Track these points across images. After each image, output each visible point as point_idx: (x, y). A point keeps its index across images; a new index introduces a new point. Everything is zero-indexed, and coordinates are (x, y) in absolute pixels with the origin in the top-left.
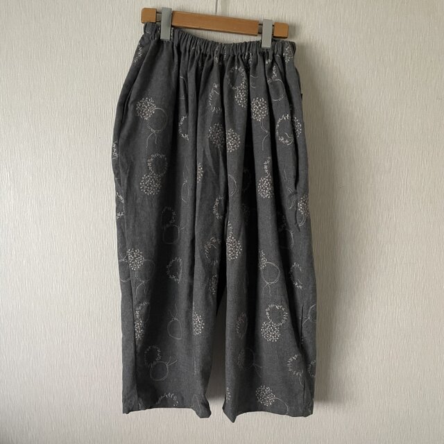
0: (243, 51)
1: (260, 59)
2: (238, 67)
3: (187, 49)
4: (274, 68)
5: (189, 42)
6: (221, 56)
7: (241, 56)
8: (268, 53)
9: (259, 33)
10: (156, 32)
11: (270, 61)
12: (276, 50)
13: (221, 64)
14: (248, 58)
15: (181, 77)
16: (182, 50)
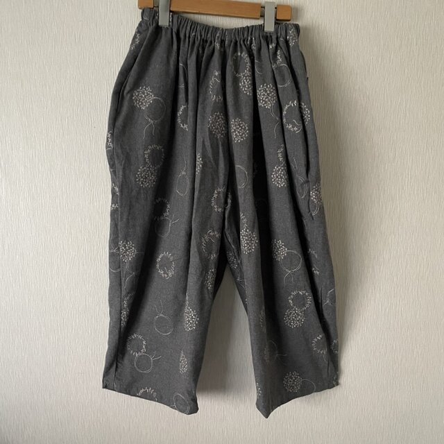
0: (245, 36)
1: (264, 44)
2: (241, 53)
3: (187, 35)
4: (278, 53)
5: (189, 28)
6: (222, 42)
7: (244, 41)
8: (271, 36)
9: (261, 16)
10: (154, 17)
11: (274, 45)
12: (279, 34)
13: (222, 50)
14: (251, 43)
15: (181, 64)
16: (182, 36)
